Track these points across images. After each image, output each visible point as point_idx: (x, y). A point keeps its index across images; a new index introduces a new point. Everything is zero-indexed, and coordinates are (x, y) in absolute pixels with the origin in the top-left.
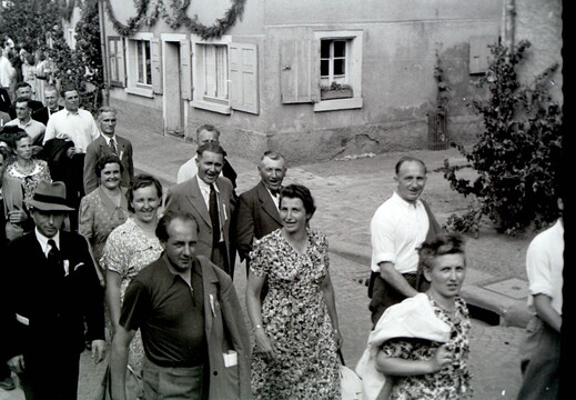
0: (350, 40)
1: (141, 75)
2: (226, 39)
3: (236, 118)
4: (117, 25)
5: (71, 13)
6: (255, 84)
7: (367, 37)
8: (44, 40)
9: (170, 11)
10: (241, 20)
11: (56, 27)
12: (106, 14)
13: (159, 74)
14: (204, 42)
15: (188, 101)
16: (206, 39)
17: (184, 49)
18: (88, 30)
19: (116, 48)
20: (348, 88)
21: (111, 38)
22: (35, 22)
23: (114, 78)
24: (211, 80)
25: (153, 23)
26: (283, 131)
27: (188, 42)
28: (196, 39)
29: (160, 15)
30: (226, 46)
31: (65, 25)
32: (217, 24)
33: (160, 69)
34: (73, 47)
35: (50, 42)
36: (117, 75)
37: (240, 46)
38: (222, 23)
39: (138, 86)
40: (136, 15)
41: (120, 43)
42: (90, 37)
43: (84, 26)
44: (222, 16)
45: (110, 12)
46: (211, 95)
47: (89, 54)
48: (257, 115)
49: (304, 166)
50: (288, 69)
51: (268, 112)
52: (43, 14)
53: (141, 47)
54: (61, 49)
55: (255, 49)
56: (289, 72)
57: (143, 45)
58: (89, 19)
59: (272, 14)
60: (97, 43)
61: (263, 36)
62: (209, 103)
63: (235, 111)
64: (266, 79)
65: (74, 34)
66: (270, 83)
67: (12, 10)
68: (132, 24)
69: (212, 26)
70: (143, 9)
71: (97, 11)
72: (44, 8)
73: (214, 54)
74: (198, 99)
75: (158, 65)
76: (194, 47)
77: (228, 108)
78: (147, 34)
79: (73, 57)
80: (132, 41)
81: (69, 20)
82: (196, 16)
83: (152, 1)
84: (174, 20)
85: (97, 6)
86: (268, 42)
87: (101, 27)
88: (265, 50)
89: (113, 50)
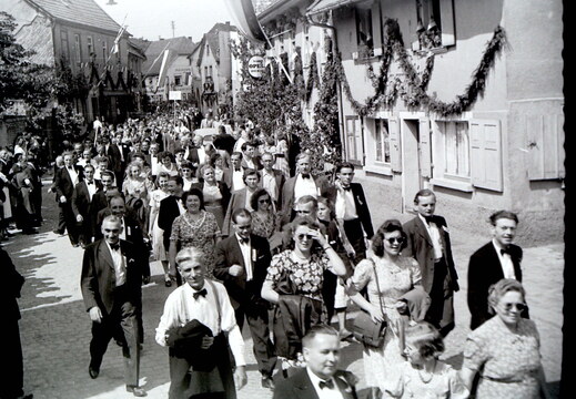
1: (379, 153)
2: (467, 116)
3: (478, 196)
4: (355, 105)
5: (309, 95)
6: (498, 161)
8: (283, 121)
9: (407, 89)
10: (482, 95)
11: (294, 109)
12: (343, 94)
13: (397, 153)
14: (443, 119)
15: (428, 179)
16: (446, 115)
17: (423, 128)
18: (326, 109)
19: (354, 127)
21: (349, 118)
22: (275, 104)
23: (352, 157)
24: (451, 158)
25: (391, 103)
26: (528, 209)
27: (427, 120)
28: (434, 117)
29: (400, 92)
30: (467, 123)
31: (303, 105)
32: (457, 101)
33: (397, 147)
34: (311, 128)
35: (289, 122)
36: (355, 153)
37: (482, 123)
38: (462, 100)
39: (376, 164)
40: (374, 94)
41: (358, 122)
42: (328, 117)
43: (323, 106)
44: (463, 92)
45: (348, 92)
46: (452, 172)
47: (327, 133)
48: (500, 193)
49: (551, 246)
50: (533, 145)
51: (513, 190)
52: (282, 96)
53: (380, 125)
54: (299, 129)
55: (497, 123)
56: (534, 148)
57: (382, 124)
58: (327, 100)
59: (513, 90)
60: (335, 123)
61: (506, 111)
62: (449, 181)
63: (477, 189)
64: (510, 155)
65: (313, 114)
66: (514, 159)
67: (252, 93)
68: (370, 103)
69: (451, 102)
70: (381, 88)
71: (335, 92)
72: (283, 90)
73: (454, 131)
74: (438, 176)
75: (396, 143)
76: (433, 124)
77: (470, 185)
78: (386, 113)
79: (312, 136)
80: (369, 120)
81: (308, 100)
82: (435, 94)
83: (390, 79)
84: (412, 97)
85: (335, 86)
86: (512, 118)
87: (339, 107)
88: (508, 125)
89: (351, 128)
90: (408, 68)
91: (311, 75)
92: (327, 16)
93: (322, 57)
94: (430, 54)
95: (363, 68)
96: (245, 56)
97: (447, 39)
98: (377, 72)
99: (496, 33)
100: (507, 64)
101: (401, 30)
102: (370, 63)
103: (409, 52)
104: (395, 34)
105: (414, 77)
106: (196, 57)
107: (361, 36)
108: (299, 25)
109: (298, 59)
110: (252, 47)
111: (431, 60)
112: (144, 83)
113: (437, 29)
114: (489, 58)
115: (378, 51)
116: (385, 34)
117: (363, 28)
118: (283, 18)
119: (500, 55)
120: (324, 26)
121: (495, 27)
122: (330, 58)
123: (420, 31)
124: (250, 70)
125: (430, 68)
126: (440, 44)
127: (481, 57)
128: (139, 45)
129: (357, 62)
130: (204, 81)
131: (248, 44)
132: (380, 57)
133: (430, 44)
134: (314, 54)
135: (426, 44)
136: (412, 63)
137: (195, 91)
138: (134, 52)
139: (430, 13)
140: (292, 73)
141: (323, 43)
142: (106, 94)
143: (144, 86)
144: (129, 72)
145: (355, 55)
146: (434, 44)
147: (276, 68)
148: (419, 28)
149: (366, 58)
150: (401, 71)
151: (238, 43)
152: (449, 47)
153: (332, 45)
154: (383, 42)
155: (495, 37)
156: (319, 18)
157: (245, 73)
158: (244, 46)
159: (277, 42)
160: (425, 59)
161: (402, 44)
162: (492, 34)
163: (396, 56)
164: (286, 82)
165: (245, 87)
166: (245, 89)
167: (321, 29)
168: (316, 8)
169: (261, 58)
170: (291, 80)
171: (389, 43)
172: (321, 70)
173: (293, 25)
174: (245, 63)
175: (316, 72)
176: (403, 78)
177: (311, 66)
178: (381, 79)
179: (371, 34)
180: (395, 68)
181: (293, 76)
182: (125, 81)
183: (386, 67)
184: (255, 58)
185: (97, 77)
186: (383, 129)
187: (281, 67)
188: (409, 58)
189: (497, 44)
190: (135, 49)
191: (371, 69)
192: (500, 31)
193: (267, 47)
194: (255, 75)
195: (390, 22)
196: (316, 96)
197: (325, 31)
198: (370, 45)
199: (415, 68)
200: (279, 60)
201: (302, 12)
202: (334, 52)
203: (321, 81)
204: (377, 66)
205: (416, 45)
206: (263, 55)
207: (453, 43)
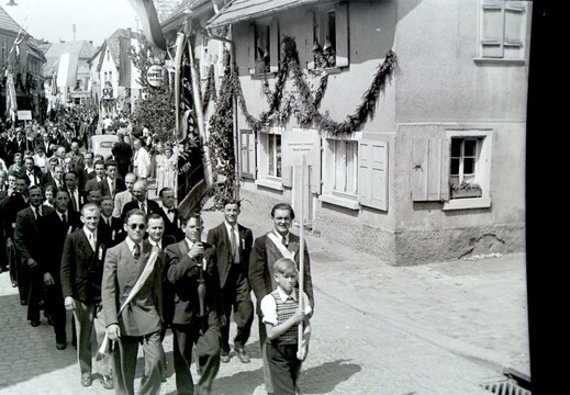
0: (481, 139)
1: (271, 168)
2: (357, 136)
3: (364, 214)
4: (249, 118)
5: (205, 106)
6: (384, 180)
7: (496, 137)
9: (301, 106)
10: (372, 117)
12: (239, 108)
13: (289, 169)
14: (334, 138)
15: (317, 196)
16: (337, 134)
18: (221, 122)
19: (248, 141)
20: (478, 188)
21: (243, 132)
23: (245, 170)
24: (341, 176)
25: (285, 119)
26: (411, 229)
28: (326, 135)
29: (293, 110)
30: (357, 142)
32: (348, 120)
34: (206, 139)
36: (248, 167)
37: (370, 143)
38: (352, 120)
39: (268, 178)
40: (269, 110)
41: (252, 136)
42: (222, 130)
43: (219, 119)
44: (354, 112)
45: (244, 106)
46: (340, 190)
47: (221, 146)
48: (386, 212)
49: (431, 265)
50: (418, 167)
51: (396, 209)
53: (273, 141)
55: (386, 146)
56: (418, 170)
57: (275, 139)
58: (223, 113)
59: (403, 112)
60: (230, 136)
61: (393, 133)
62: (337, 198)
63: (364, 207)
64: (396, 176)
65: (208, 126)
66: (400, 180)
67: (150, 102)
68: (265, 118)
69: (342, 122)
70: (276, 104)
71: (231, 105)
73: (344, 150)
74: (327, 193)
76: (324, 142)
77: (357, 203)
78: (280, 128)
80: (262, 134)
81: (204, 112)
82: (327, 112)
83: (284, 96)
84: (305, 115)
85: (231, 100)
86: (400, 140)
87: (234, 121)
88: (395, 147)
89: (244, 142)
90: (302, 86)
91: (208, 88)
92: (226, 30)
93: (220, 70)
94: (324, 74)
95: (259, 84)
96: (144, 65)
97: (341, 61)
98: (273, 89)
99: (388, 57)
100: (397, 88)
101: (298, 49)
102: (266, 79)
103: (305, 71)
104: (292, 53)
105: (308, 95)
106: (96, 62)
107: (259, 51)
108: (199, 37)
110: (152, 56)
111: (325, 80)
112: (42, 85)
113: (332, 50)
114: (380, 80)
115: (274, 69)
116: (282, 51)
117: (262, 44)
119: (391, 79)
120: (223, 39)
121: (386, 51)
122: (227, 72)
124: (149, 78)
125: (323, 87)
126: (334, 64)
127: (372, 79)
128: (40, 47)
129: (253, 77)
131: (149, 53)
132: (276, 74)
134: (212, 66)
135: (320, 64)
136: (308, 80)
137: (94, 95)
138: (33, 53)
139: (326, 33)
141: (221, 56)
143: (43, 88)
144: (28, 74)
145: (252, 71)
148: (315, 48)
149: (264, 73)
150: (295, 89)
151: (138, 51)
152: (342, 68)
153: (230, 58)
154: (279, 59)
155: (386, 61)
156: (219, 32)
157: (143, 81)
158: (143, 53)
160: (319, 78)
161: (298, 62)
162: (384, 59)
163: (291, 74)
165: (143, 95)
166: (143, 98)
167: (220, 43)
168: (216, 21)
169: (160, 68)
171: (285, 61)
172: (219, 82)
174: (144, 72)
175: (214, 84)
176: (297, 96)
177: (209, 79)
178: (276, 95)
179: (268, 51)
180: (290, 86)
182: (24, 83)
183: (281, 83)
184: (154, 67)
188: (304, 77)
189: (388, 68)
190: (35, 50)
191: (267, 85)
192: (392, 55)
193: (167, 58)
194: (154, 84)
195: (288, 40)
196: (212, 108)
197: (224, 45)
198: (267, 61)
199: (310, 86)
201: (202, 24)
202: (231, 66)
203: (218, 94)
204: (273, 82)
205: (311, 65)
206: (162, 64)
207: (346, 64)
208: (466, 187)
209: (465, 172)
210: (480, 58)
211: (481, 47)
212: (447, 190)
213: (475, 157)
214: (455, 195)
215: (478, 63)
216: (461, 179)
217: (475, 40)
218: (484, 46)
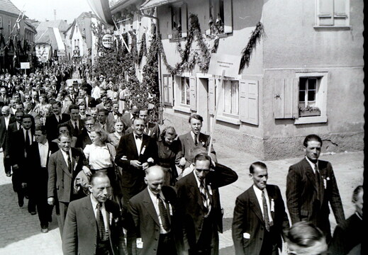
0: (319, 78)
1: (183, 99)
2: (238, 77)
3: (243, 127)
4: (168, 67)
5: (140, 60)
6: (256, 105)
7: (330, 77)
8: (123, 76)
9: (202, 59)
10: (248, 65)
11: (131, 69)
12: (162, 60)
13: (194, 99)
15: (213, 116)
17: (211, 84)
18: (150, 70)
19: (168, 81)
20: (318, 110)
21: (165, 76)
22: (118, 65)
23: (166, 100)
24: (228, 103)
25: (192, 67)
26: (274, 136)
27: (213, 79)
28: (218, 77)
29: (197, 61)
30: (238, 81)
31: (136, 66)
33: (195, 96)
34: (141, 81)
35: (127, 78)
36: (168, 98)
37: (247, 82)
39: (181, 106)
40: (181, 61)
41: (171, 78)
42: (151, 75)
43: (149, 67)
45: (165, 59)
46: (228, 112)
47: (151, 85)
48: (257, 126)
49: (287, 160)
50: (278, 96)
51: (264, 124)
52: (123, 61)
53: (184, 81)
54: (133, 82)
55: (257, 83)
56: (279, 98)
57: (185, 80)
58: (151, 64)
59: (268, 61)
60: (156, 78)
61: (262, 75)
62: (226, 117)
63: (243, 123)
64: (264, 102)
65: (142, 72)
66: (266, 105)
67: (104, 57)
68: (178, 67)
70: (186, 57)
71: (157, 59)
72: (124, 57)
73: (230, 87)
74: (219, 114)
75: (194, 92)
76: (217, 81)
77: (238, 120)
78: (188, 73)
79: (141, 86)
80: (178, 77)
81: (139, 63)
83: (192, 52)
84: (204, 64)
85: (156, 55)
86: (266, 79)
87: (159, 69)
88: (263, 84)
89: (166, 83)
90: (203, 46)
91: (142, 48)
92: (153, 11)
93: (149, 37)
94: (216, 38)
95: (175, 45)
96: (100, 35)
97: (227, 29)
98: (183, 48)
99: (257, 26)
100: (263, 46)
101: (199, 22)
102: (179, 42)
103: (204, 36)
104: (196, 24)
105: (206, 51)
106: (69, 33)
107: (174, 25)
108: (136, 16)
109: (134, 37)
110: (105, 28)
111: (217, 41)
112: (34, 48)
113: (222, 23)
114: (253, 41)
115: (184, 35)
116: (189, 24)
117: (176, 19)
118: (126, 11)
119: (259, 40)
120: (151, 16)
121: (257, 22)
122: (154, 38)
123: (211, 23)
124: (103, 43)
125: (216, 46)
126: (223, 31)
127: (247, 41)
128: (33, 24)
129: (171, 40)
130: (73, 49)
131: (103, 27)
132: (185, 38)
133: (217, 31)
134: (144, 35)
135: (214, 31)
136: (206, 42)
137: (68, 55)
138: (29, 28)
139: (218, 12)
140: (130, 46)
141: (150, 28)
142: (9, 54)
143: (35, 50)
144: (25, 41)
145: (170, 37)
146: (219, 31)
147: (120, 42)
148: (210, 21)
149: (177, 38)
150: (198, 47)
151: (96, 26)
152: (228, 34)
153: (156, 29)
154: (187, 29)
155: (257, 29)
156: (148, 12)
157: (99, 45)
158: (100, 27)
159: (121, 26)
160: (213, 41)
161: (200, 30)
162: (255, 28)
163: (196, 38)
164: (126, 51)
165: (100, 53)
166: (100, 55)
167: (149, 19)
168: (146, 5)
169: (110, 36)
170: (129, 50)
171: (191, 30)
172: (148, 44)
173: (132, 16)
174: (100, 39)
175: (145, 46)
176: (199, 52)
177: (142, 42)
178: (185, 52)
179: (181, 23)
180: (195, 46)
181: (130, 48)
182: (23, 47)
183: (189, 44)
184: (107, 35)
185: (4, 43)
186: (186, 84)
187: (123, 41)
188: (204, 40)
189: (258, 33)
190: (30, 26)
191: (180, 45)
192: (260, 25)
193: (115, 29)
194: (107, 46)
195: (193, 16)
196: (144, 61)
197: (152, 20)
198: (180, 29)
199: (207, 46)
200: (121, 37)
201: (138, 7)
202: (157, 33)
203: (148, 52)
204: (184, 44)
205: (208, 32)
206: (112, 34)
207: (231, 31)
208: (309, 109)
209: (309, 100)
210: (318, 26)
211: (318, 19)
212: (297, 111)
213: (316, 90)
214: (302, 115)
215: (316, 29)
216: (306, 104)
217: (314, 14)
218: (320, 18)
